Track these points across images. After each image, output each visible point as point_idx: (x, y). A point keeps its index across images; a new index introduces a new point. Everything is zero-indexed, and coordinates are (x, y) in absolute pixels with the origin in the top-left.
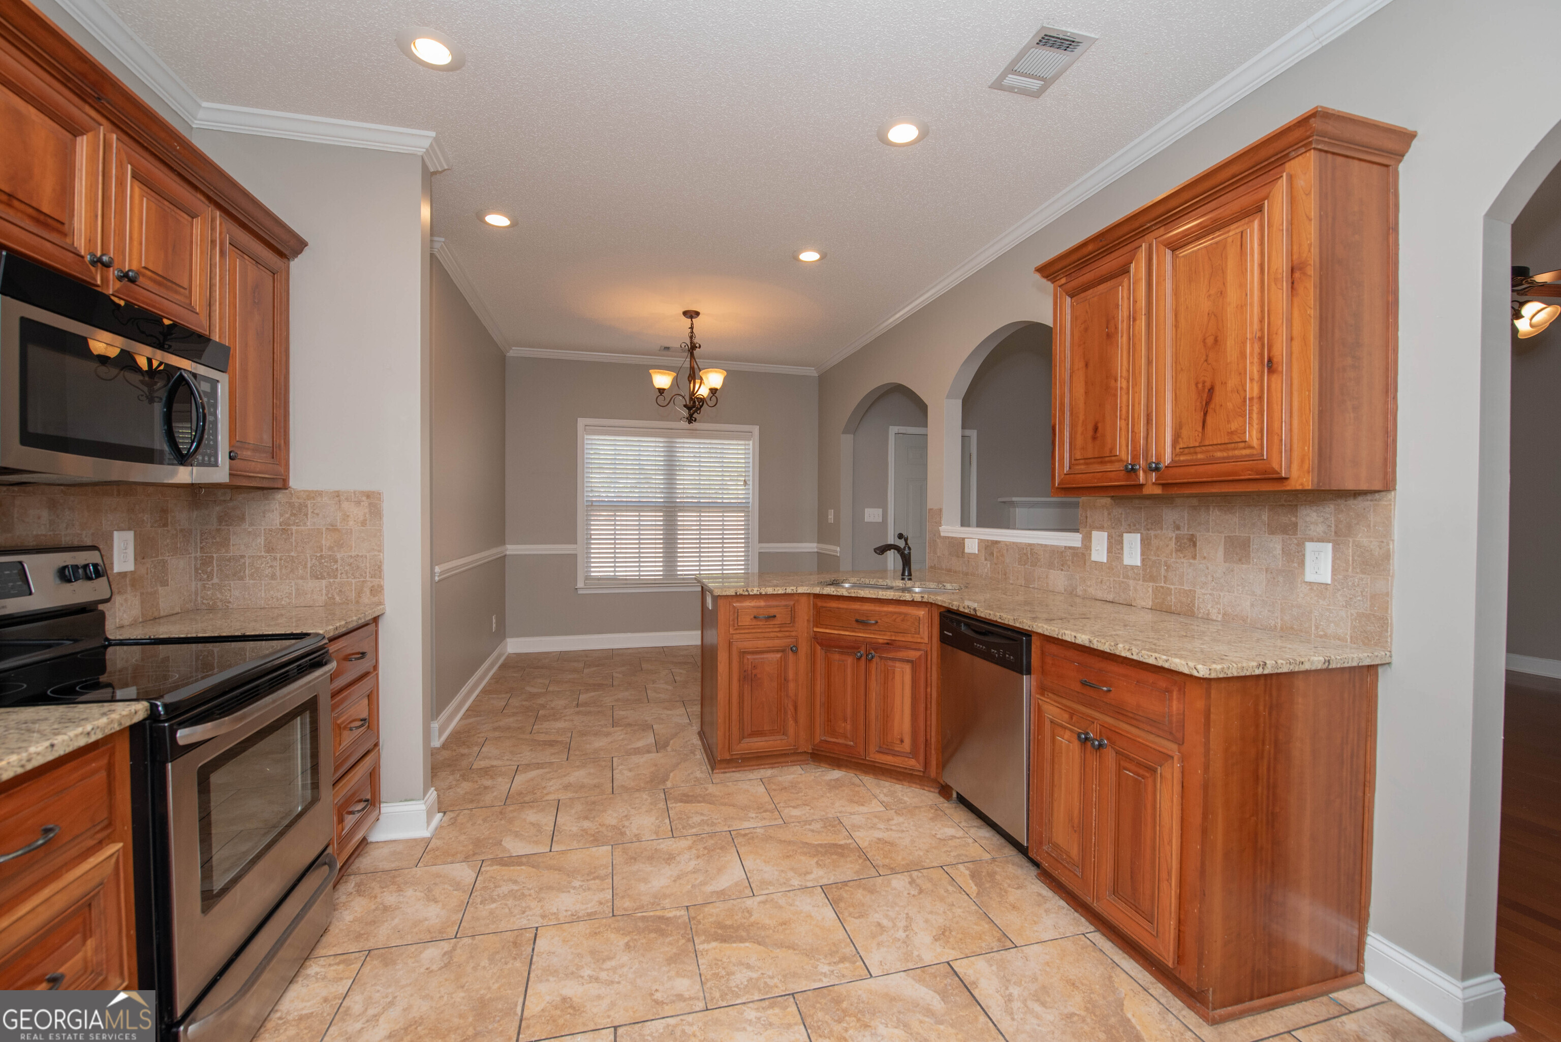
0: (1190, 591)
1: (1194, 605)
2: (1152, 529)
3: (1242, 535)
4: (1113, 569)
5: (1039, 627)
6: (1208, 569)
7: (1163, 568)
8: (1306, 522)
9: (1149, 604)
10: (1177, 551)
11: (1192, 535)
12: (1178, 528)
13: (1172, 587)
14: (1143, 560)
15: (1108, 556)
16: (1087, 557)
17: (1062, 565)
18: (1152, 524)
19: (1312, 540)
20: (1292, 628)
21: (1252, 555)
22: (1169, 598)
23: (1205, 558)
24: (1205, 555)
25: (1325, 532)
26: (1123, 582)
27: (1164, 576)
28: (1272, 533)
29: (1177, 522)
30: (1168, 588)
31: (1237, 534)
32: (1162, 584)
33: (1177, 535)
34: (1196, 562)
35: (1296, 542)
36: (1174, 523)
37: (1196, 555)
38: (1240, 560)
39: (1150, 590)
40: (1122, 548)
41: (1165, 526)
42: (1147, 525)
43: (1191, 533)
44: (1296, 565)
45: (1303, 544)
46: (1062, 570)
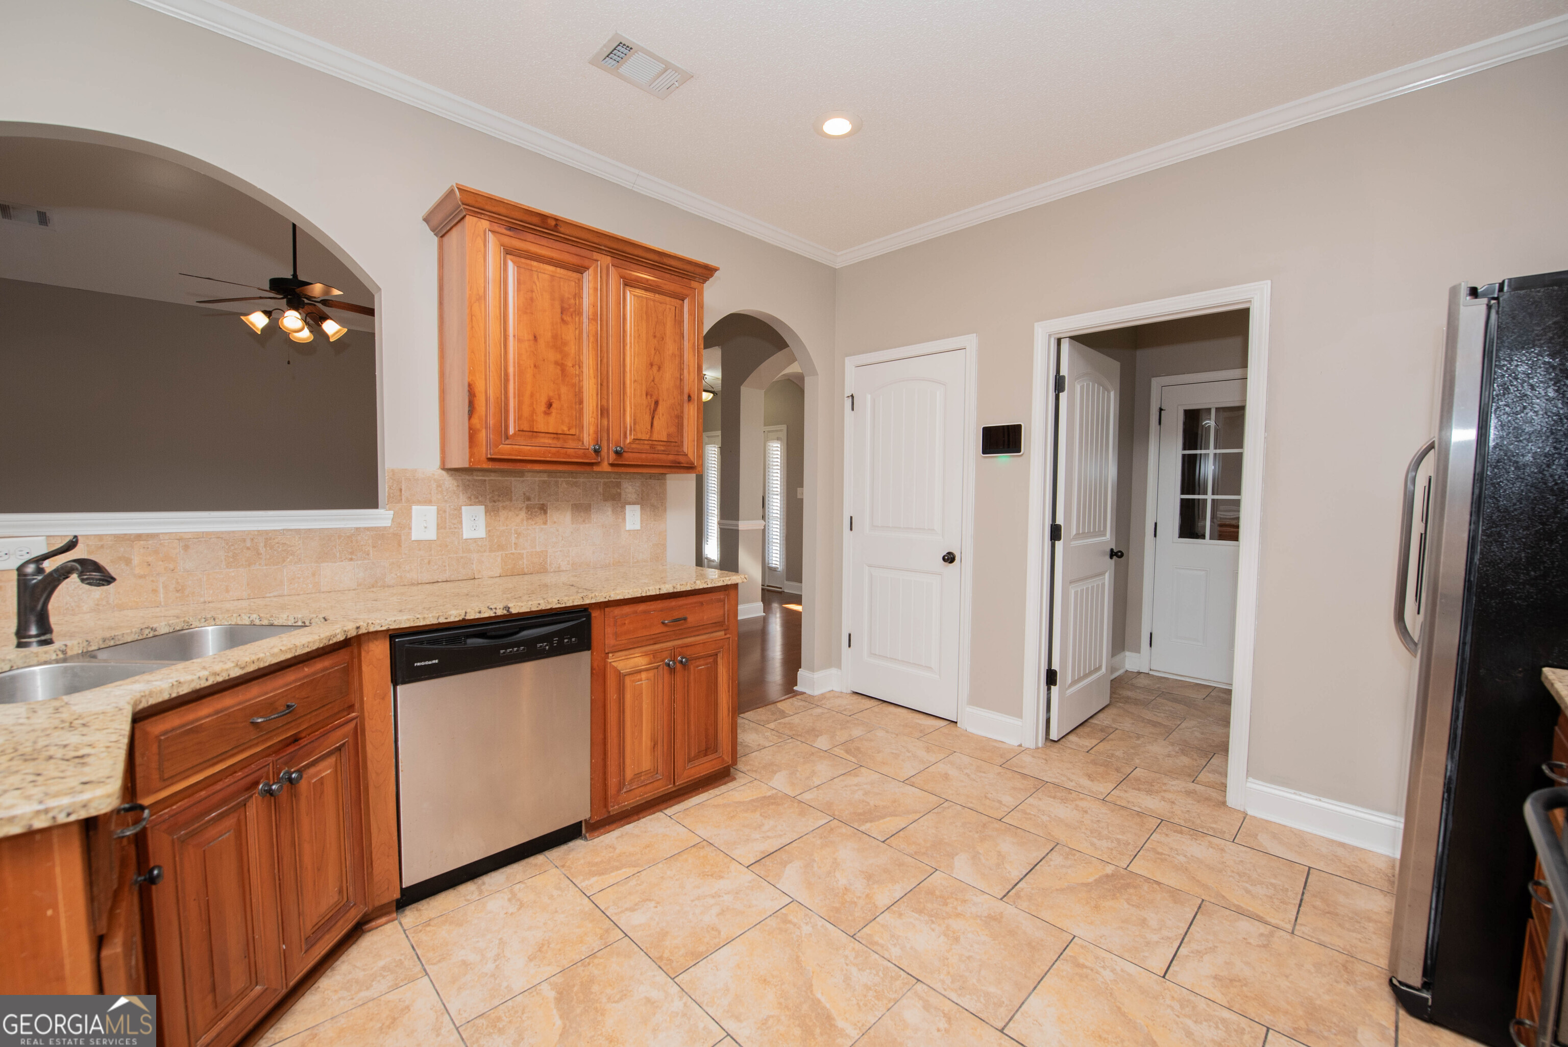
0: (542, 552)
1: (546, 563)
2: (499, 501)
3: (585, 502)
4: (447, 546)
5: (618, 594)
6: (558, 531)
7: (514, 537)
8: (625, 492)
9: (497, 571)
10: (528, 519)
11: (543, 504)
12: (529, 499)
13: (524, 552)
14: (488, 532)
15: (438, 533)
16: (403, 538)
17: (352, 553)
18: (499, 496)
19: (630, 504)
20: (619, 562)
21: (592, 517)
22: (521, 562)
23: (555, 522)
24: (555, 520)
25: (636, 499)
26: (462, 558)
27: (515, 544)
28: (606, 500)
29: (527, 494)
30: (519, 554)
31: (582, 502)
32: (514, 551)
33: (527, 505)
34: (546, 526)
35: (620, 505)
36: (524, 494)
37: (547, 521)
38: (584, 521)
39: (499, 560)
40: (461, 523)
41: (514, 498)
42: (493, 497)
43: (541, 503)
44: (621, 520)
45: (625, 507)
46: (351, 559)
